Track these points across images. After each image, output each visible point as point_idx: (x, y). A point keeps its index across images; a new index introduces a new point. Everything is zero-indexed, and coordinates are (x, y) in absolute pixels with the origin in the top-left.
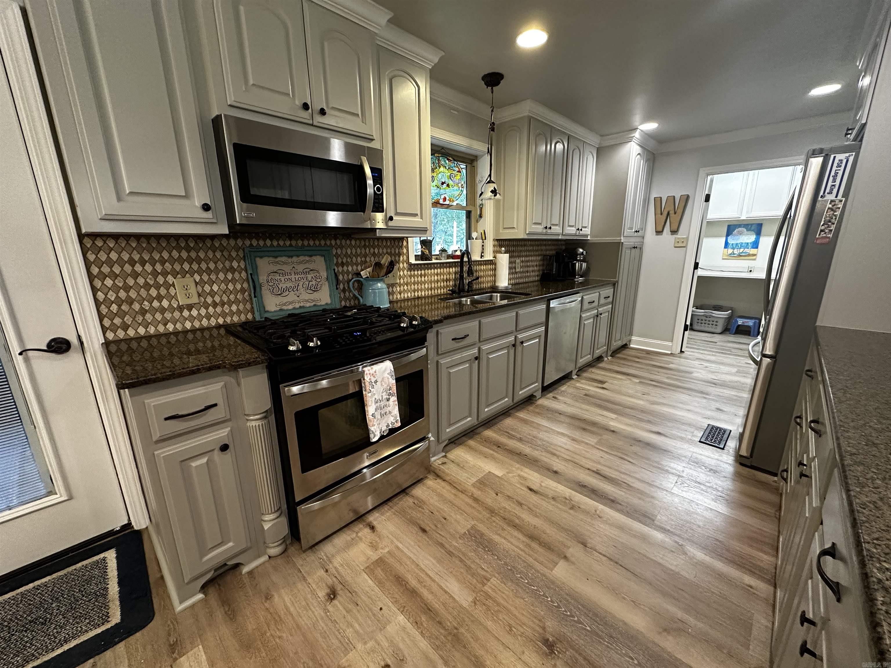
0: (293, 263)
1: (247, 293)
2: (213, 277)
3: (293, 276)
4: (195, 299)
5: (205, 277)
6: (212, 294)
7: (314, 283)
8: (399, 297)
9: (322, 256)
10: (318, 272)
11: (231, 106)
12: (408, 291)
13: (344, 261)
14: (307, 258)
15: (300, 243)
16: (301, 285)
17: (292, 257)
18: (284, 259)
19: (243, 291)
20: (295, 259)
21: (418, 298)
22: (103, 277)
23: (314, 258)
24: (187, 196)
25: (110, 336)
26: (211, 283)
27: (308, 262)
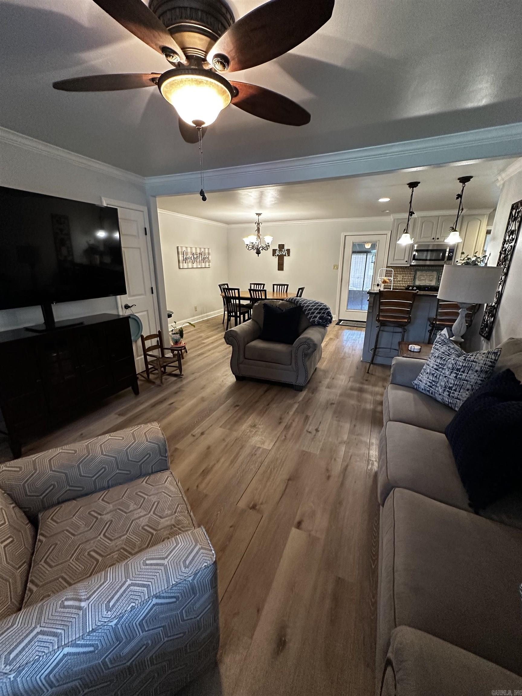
3: (425, 277)
4: (401, 280)
6: (405, 279)
7: (431, 279)
10: (433, 276)
14: (432, 272)
16: (427, 279)
19: (412, 279)
26: (405, 276)
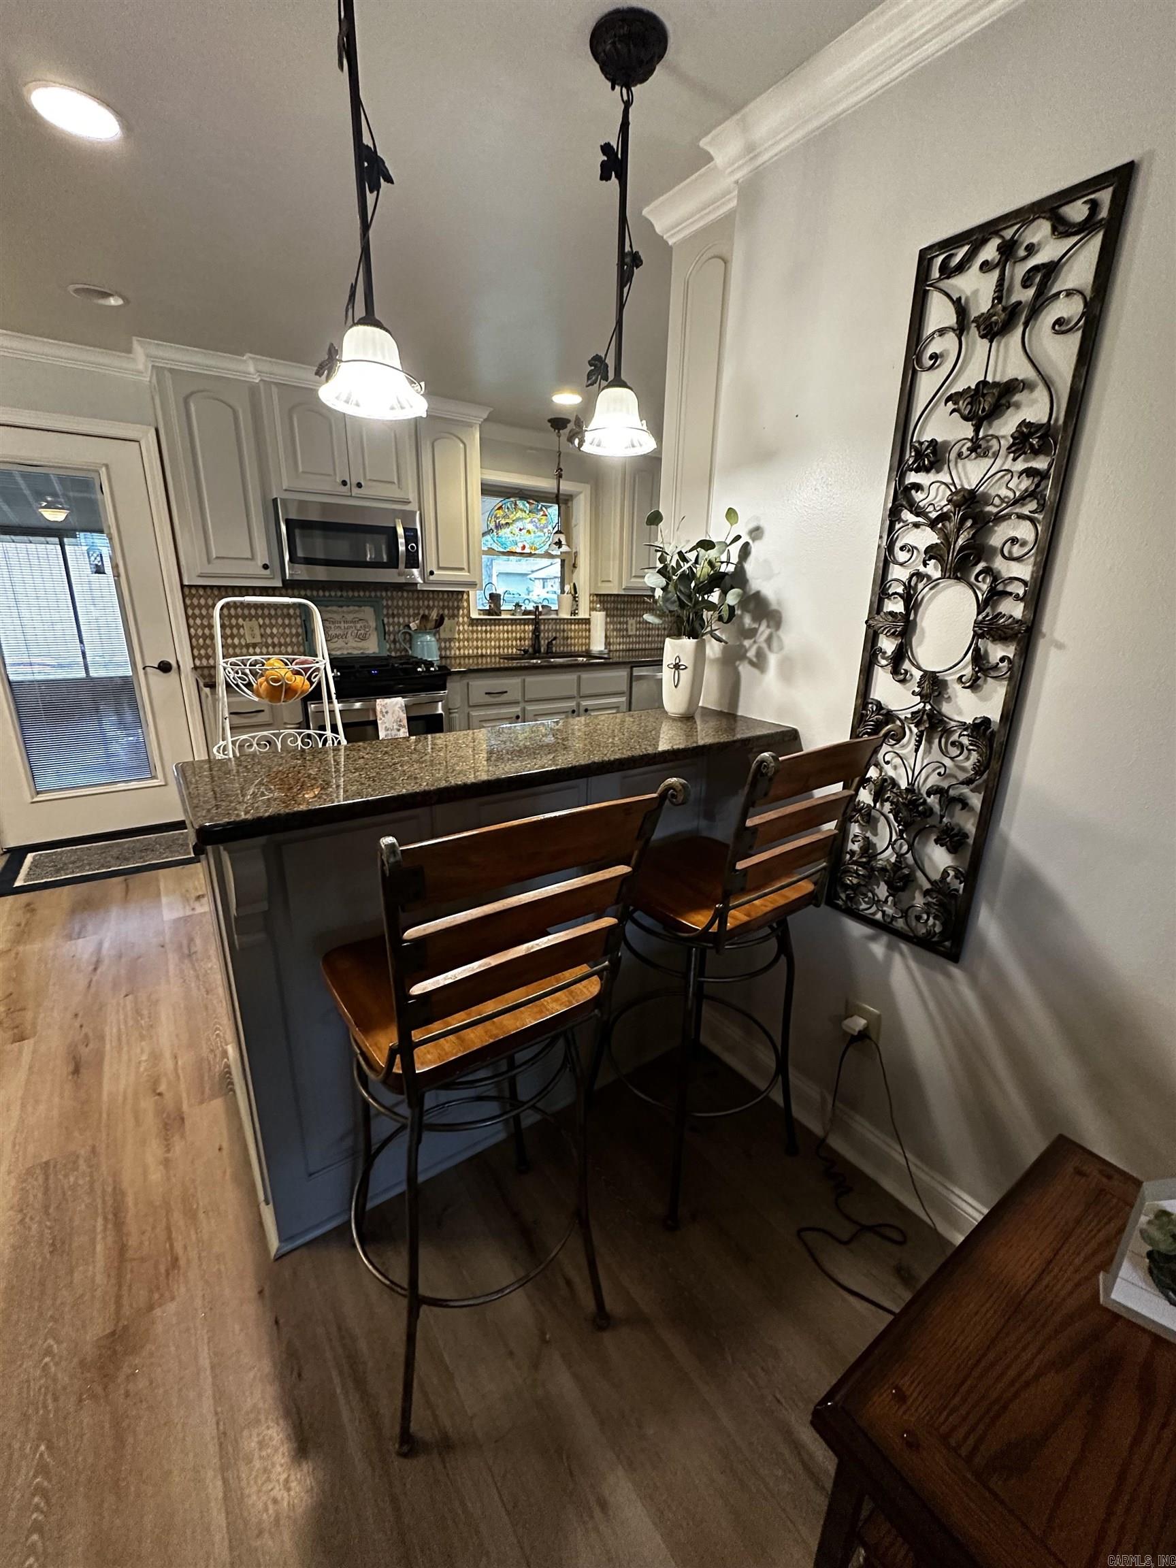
0: (343, 612)
1: (300, 638)
2: (273, 621)
3: (342, 625)
4: (258, 640)
5: (267, 621)
6: (272, 635)
7: (362, 632)
8: (457, 653)
9: (371, 606)
10: (367, 622)
11: (286, 490)
12: (468, 648)
13: (395, 612)
14: (356, 608)
15: (350, 594)
16: (350, 633)
17: (341, 606)
18: (335, 608)
19: (297, 635)
20: (345, 609)
21: (482, 656)
22: (194, 617)
23: (363, 608)
24: (253, 558)
25: (198, 663)
26: (272, 626)
27: (357, 611)
